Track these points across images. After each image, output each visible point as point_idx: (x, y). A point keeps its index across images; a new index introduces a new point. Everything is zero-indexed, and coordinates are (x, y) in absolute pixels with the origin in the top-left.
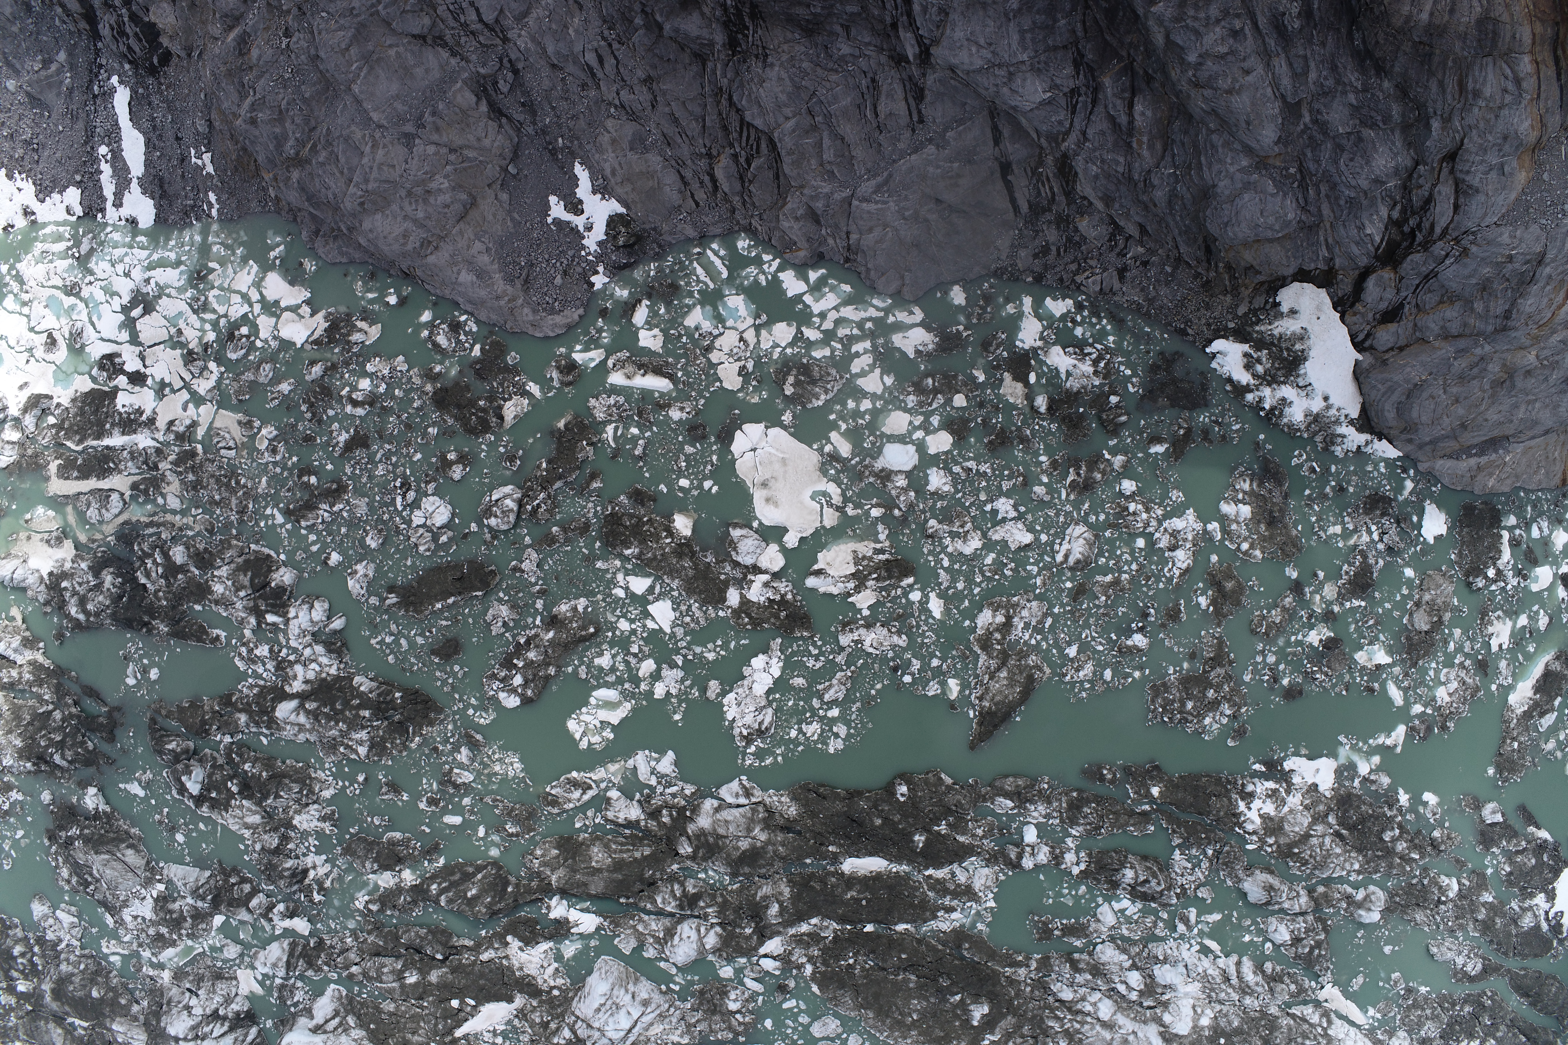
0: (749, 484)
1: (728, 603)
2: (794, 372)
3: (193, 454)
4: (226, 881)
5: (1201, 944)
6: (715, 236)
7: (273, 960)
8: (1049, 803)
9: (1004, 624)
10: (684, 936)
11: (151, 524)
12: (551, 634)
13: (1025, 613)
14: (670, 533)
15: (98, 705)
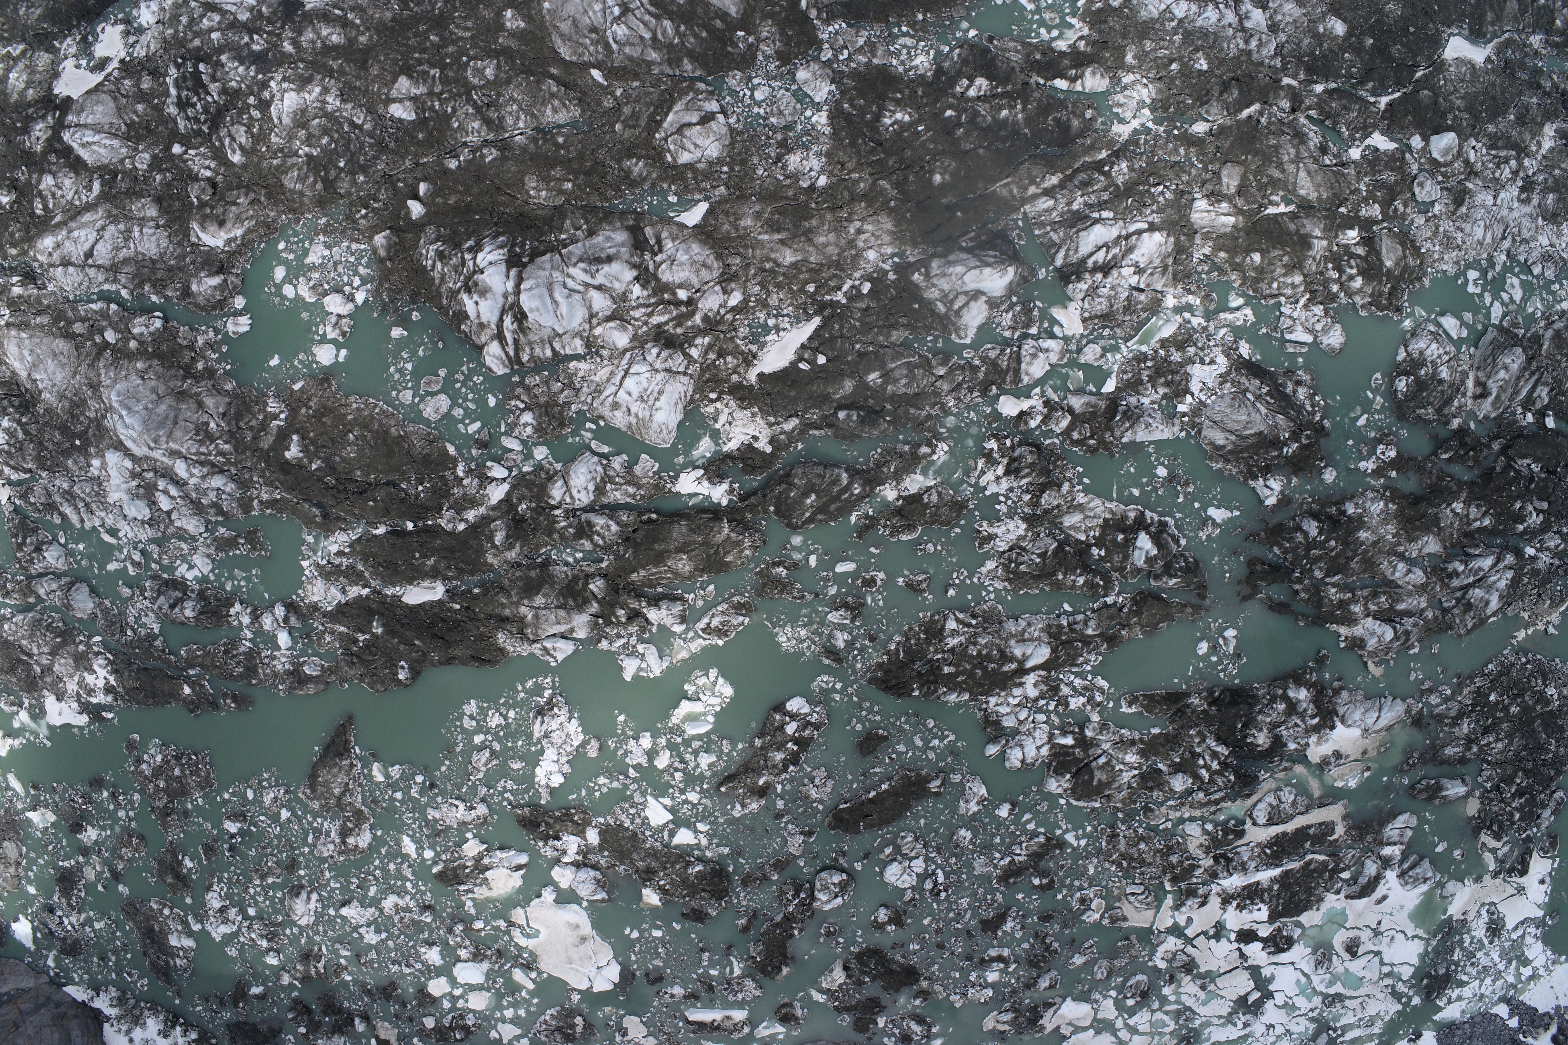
0: (598, 938)
1: (597, 830)
2: (577, 1036)
3: (1174, 880)
4: (1102, 439)
5: (119, 539)
7: (1036, 362)
8: (273, 672)
9: (346, 835)
10: (583, 493)
11: (1217, 802)
12: (761, 780)
13: (331, 846)
14: (662, 890)
15: (1269, 598)
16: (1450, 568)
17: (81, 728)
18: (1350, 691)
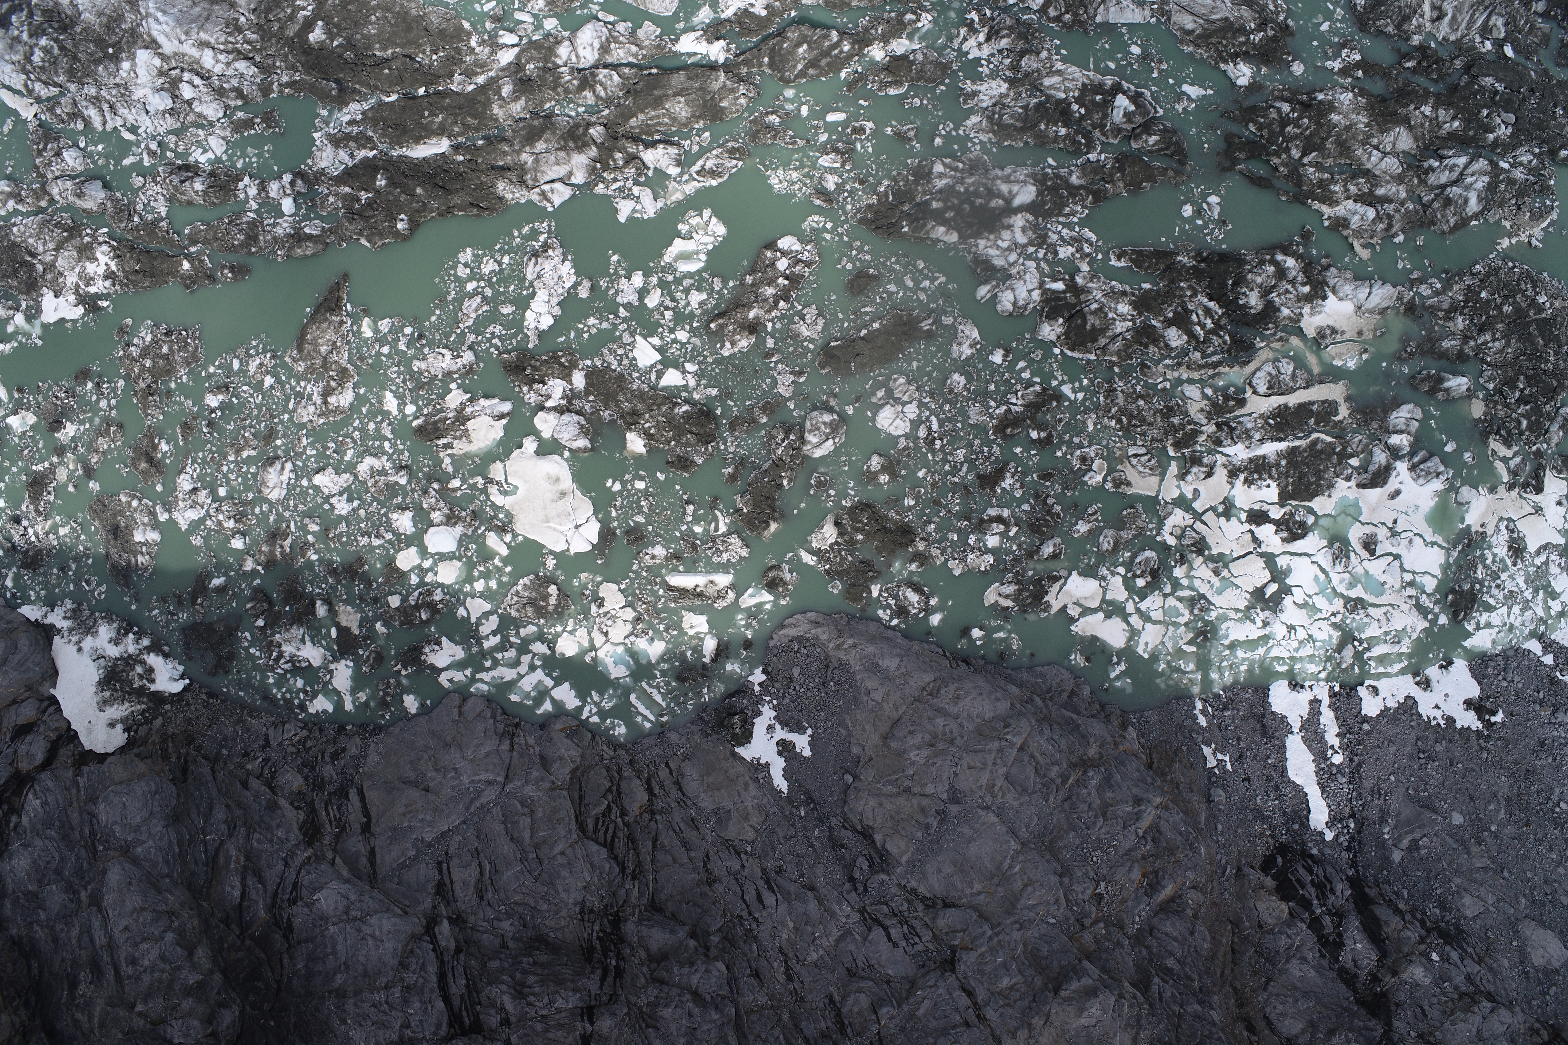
0: (578, 492)
1: (583, 373)
2: (551, 608)
3: (1177, 445)
4: (1075, 15)
5: (138, 134)
6: (649, 735)
8: (274, 238)
9: (329, 395)
10: (589, 49)
11: (1215, 365)
12: (751, 315)
13: (311, 409)
14: (647, 435)
15: (1249, 171)
16: (1426, 165)
17: (74, 321)
18: (1339, 269)
